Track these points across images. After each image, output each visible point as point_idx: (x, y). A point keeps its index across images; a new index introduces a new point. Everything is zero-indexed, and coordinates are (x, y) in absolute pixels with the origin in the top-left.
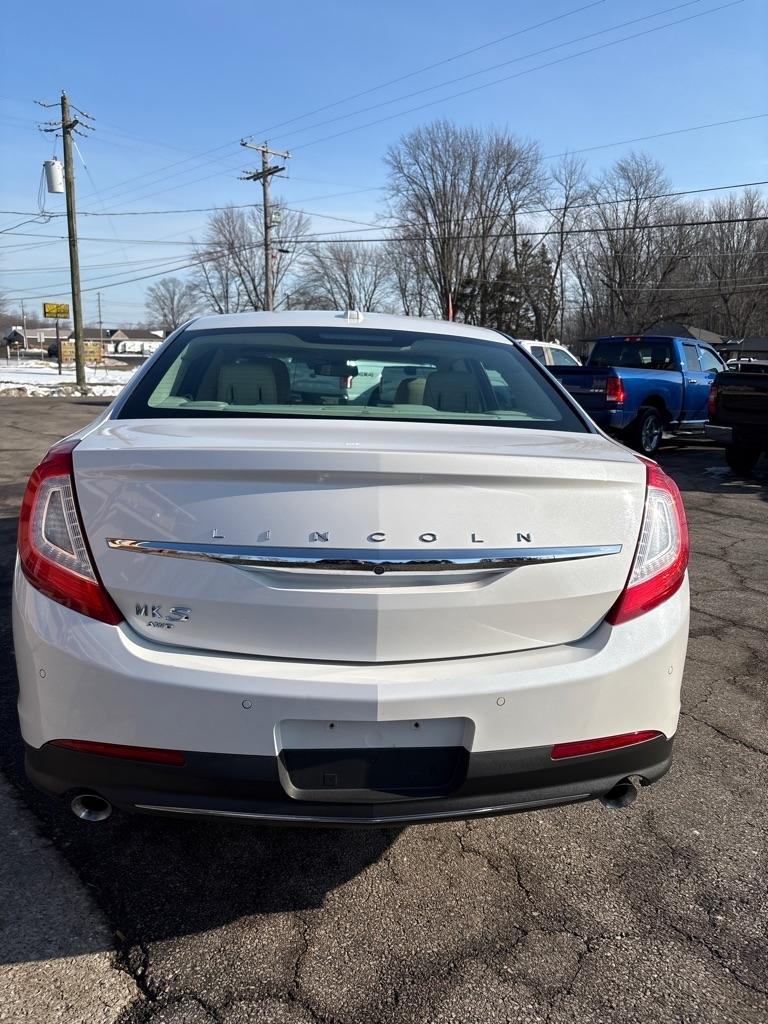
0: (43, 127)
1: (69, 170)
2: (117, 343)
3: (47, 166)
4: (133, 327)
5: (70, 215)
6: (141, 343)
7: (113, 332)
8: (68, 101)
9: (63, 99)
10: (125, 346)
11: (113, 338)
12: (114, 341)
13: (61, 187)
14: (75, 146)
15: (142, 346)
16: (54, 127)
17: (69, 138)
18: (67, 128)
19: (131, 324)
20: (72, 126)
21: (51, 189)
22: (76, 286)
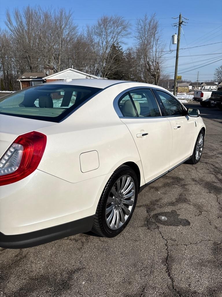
0: (174, 25)
1: (179, 37)
2: (203, 87)
3: (173, 37)
4: (209, 82)
5: (177, 50)
6: (210, 86)
7: (202, 83)
8: (181, 16)
9: (180, 15)
10: (205, 87)
11: (202, 85)
12: (202, 86)
13: (176, 42)
14: (182, 29)
15: (210, 87)
16: (176, 25)
17: (180, 27)
18: (180, 24)
19: (209, 81)
20: (181, 23)
21: (173, 43)
22: (176, 71)
